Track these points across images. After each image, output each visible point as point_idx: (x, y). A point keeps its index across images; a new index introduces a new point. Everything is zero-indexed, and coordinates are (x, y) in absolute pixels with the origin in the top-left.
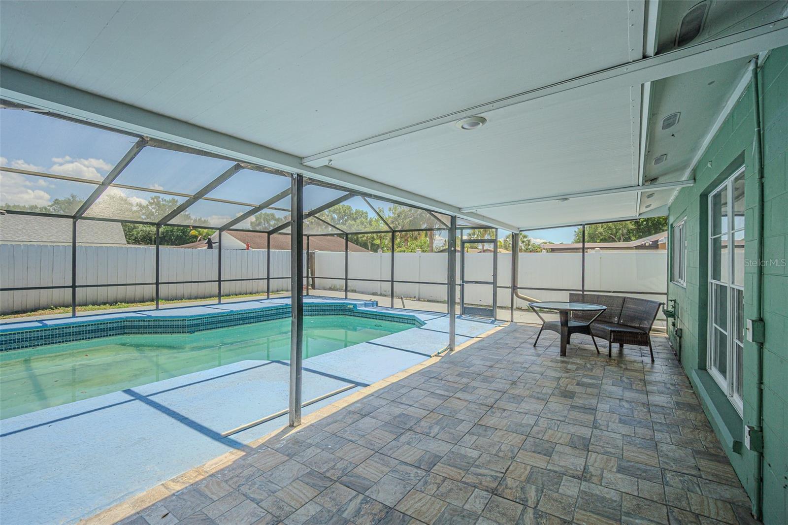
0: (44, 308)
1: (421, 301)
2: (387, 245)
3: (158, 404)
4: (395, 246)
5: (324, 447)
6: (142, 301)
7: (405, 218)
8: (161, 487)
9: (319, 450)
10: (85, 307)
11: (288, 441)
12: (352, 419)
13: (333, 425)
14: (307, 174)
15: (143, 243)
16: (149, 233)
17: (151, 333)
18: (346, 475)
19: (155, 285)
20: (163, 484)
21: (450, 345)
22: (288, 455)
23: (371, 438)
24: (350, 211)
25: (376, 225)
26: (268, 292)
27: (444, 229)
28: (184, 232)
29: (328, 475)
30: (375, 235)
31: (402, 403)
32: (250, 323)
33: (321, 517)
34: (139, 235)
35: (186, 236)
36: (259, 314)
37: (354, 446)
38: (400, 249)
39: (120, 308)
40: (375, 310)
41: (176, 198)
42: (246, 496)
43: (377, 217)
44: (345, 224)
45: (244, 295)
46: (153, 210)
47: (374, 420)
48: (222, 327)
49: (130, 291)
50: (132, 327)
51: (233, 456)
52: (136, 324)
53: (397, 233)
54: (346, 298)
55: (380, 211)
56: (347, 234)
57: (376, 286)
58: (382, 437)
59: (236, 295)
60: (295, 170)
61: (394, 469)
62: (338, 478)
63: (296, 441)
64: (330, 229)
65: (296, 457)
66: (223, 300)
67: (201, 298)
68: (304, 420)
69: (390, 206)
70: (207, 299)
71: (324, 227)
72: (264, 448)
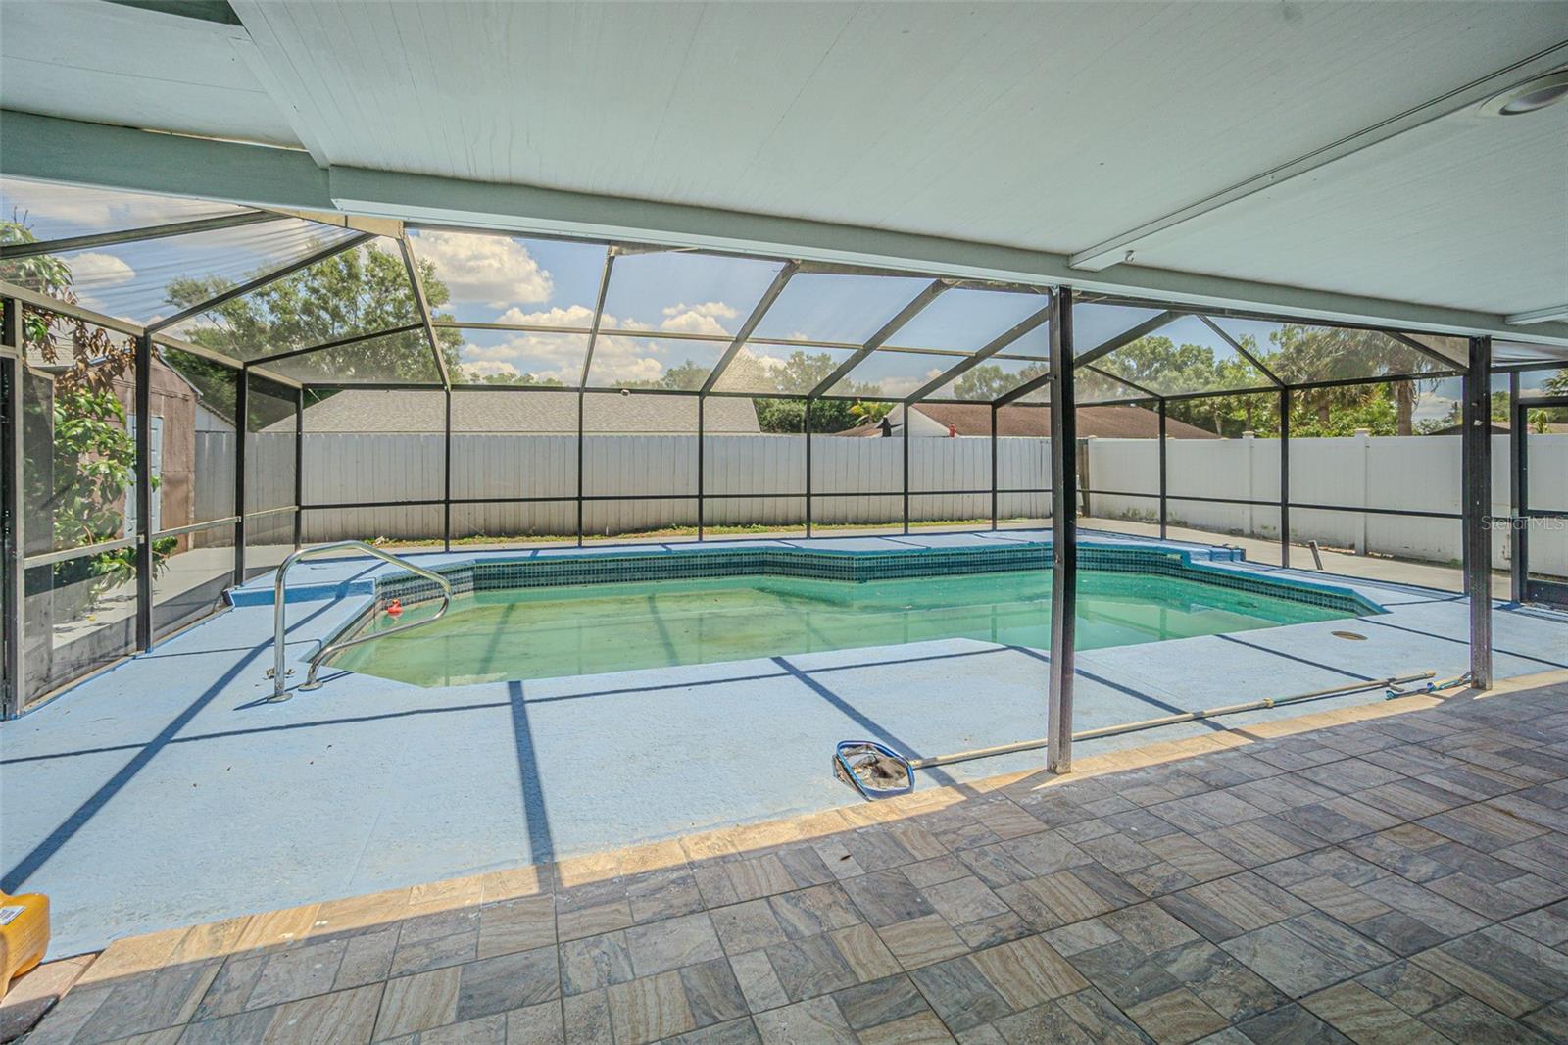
0: (666, 527)
1: (1372, 556)
2: (1266, 421)
3: (821, 686)
4: (1290, 423)
5: (1121, 826)
6: (786, 523)
7: (1319, 354)
8: (836, 813)
9: (1110, 830)
10: (710, 529)
11: (1046, 796)
12: (1185, 788)
13: (1139, 789)
14: (1078, 285)
15: (780, 431)
16: (789, 414)
17: (801, 576)
18: (1173, 893)
19: (805, 498)
20: (837, 811)
21: (1472, 673)
22: (1047, 822)
23: (1231, 836)
24: (1166, 349)
25: (1235, 377)
26: (994, 517)
27: (1449, 374)
28: (841, 410)
29: (1133, 881)
30: (1233, 400)
31: (1315, 783)
32: (962, 573)
33: (1119, 954)
34: (774, 418)
35: (844, 417)
36: (978, 557)
37: (1190, 842)
38: (1303, 430)
39: (756, 532)
40: (1239, 569)
41: (828, 351)
42: (971, 870)
43: (1235, 357)
44: (1156, 379)
45: (948, 522)
46: (794, 376)
47: (1241, 804)
48: (912, 576)
49: (769, 507)
50: (775, 564)
51: (945, 798)
52: (780, 558)
53: (1296, 393)
54: (1163, 537)
55: (1247, 343)
56: (1163, 400)
57: (1241, 516)
58: (1262, 842)
59: (934, 521)
60: (1055, 281)
61: (1296, 919)
62: (1153, 894)
63: (1059, 800)
64: (1120, 390)
65: (1063, 829)
66: (913, 528)
67: (874, 524)
68: (1077, 765)
69: (1273, 330)
70: (885, 526)
71: (1106, 386)
72: (999, 798)
